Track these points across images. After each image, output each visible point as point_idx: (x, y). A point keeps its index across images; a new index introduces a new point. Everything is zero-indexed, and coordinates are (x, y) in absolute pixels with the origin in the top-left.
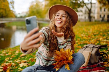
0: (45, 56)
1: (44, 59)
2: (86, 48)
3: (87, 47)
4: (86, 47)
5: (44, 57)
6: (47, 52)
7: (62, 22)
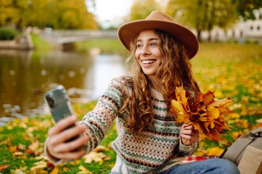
0: (124, 150)
1: (124, 157)
3: (260, 133)
4: (257, 134)
5: (124, 153)
6: (129, 140)
7: (155, 60)
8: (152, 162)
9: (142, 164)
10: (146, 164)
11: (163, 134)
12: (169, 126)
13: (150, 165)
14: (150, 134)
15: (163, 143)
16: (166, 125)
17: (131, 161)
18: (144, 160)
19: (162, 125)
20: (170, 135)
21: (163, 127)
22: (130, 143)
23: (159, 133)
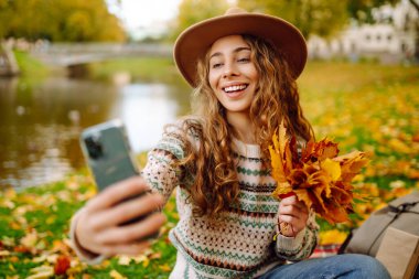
0: (191, 242)
1: (192, 256)
2: (404, 211)
3: (405, 206)
5: (190, 249)
6: (198, 226)
8: (238, 263)
9: (222, 266)
10: (228, 267)
11: (255, 215)
12: (264, 200)
13: (235, 268)
14: (233, 215)
15: (254, 230)
16: (259, 198)
17: (203, 262)
18: (225, 260)
19: (253, 199)
20: (266, 215)
21: (255, 203)
22: (200, 231)
23: (248, 214)
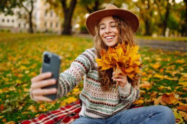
6: (97, 90)
7: (114, 36)
8: (111, 103)
9: (105, 104)
10: (108, 105)
22: (98, 92)
